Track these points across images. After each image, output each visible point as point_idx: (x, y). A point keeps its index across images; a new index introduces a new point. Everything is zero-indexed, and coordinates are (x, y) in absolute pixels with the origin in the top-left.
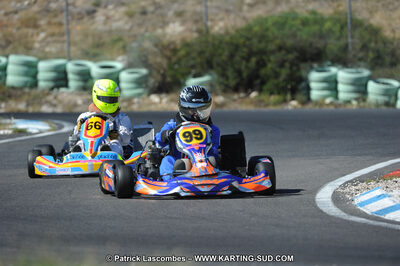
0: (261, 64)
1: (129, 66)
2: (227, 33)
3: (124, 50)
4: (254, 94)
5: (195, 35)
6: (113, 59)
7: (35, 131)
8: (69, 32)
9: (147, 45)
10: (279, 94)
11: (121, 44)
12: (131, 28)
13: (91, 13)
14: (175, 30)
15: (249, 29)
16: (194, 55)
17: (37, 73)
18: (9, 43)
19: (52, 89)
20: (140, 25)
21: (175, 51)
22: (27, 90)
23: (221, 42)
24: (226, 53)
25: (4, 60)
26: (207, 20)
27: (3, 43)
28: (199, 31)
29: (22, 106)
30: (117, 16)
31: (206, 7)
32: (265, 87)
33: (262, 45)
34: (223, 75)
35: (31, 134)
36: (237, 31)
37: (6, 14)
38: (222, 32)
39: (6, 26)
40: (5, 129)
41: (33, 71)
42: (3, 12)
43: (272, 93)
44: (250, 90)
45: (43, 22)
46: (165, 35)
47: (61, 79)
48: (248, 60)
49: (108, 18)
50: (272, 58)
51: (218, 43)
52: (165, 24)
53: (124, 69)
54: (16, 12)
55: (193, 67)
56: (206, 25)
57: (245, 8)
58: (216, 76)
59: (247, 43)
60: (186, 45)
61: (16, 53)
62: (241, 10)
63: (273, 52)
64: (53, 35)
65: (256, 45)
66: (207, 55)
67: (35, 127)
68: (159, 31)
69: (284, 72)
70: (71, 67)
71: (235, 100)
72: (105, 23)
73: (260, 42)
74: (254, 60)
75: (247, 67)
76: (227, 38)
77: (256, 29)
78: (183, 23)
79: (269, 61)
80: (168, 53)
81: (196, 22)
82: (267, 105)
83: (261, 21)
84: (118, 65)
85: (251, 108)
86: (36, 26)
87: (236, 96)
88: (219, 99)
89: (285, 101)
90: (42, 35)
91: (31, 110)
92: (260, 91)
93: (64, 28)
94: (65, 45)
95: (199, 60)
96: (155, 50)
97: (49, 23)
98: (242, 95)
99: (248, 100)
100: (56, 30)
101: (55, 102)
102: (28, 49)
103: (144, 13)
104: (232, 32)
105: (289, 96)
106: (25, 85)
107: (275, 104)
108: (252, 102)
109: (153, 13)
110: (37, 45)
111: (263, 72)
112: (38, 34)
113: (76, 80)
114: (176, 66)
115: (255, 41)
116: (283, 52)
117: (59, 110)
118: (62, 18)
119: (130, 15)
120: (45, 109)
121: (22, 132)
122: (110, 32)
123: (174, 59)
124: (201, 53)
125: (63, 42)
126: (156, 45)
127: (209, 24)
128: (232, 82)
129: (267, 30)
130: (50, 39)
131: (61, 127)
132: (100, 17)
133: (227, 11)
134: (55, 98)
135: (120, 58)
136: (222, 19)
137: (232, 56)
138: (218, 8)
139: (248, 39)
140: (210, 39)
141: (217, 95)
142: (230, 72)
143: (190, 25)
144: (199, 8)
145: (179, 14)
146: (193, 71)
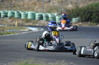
0: (91, 15)
1: (58, 15)
2: (83, 7)
3: (57, 11)
4: (89, 23)
5: (75, 8)
6: (54, 13)
7: (34, 30)
8: (43, 6)
9: (63, 10)
10: (95, 22)
11: (56, 9)
12: (59, 6)
13: (49, 2)
14: (70, 6)
15: (88, 6)
16: (74, 12)
17: (35, 16)
18: (29, 8)
19: (39, 20)
20: (61, 5)
21: (70, 11)
22: (33, 20)
23: (81, 9)
24: (83, 12)
25: (27, 12)
26: (78, 4)
27: (27, 8)
28: (76, 7)
29: (31, 24)
30: (56, 2)
31: (78, 1)
32: (92, 21)
33: (91, 11)
34: (82, 17)
35: (33, 31)
36: (85, 7)
37: (28, 1)
38: (82, 7)
39: (28, 4)
40: (26, 29)
41: (34, 15)
42: (27, 1)
43: (93, 22)
44: (88, 21)
45: (37, 3)
46: (67, 7)
47: (41, 18)
48: (88, 14)
49: (53, 3)
50: (94, 14)
51: (81, 10)
52: (68, 5)
53: (57, 16)
54: (31, 1)
55: (74, 15)
56: (78, 5)
57: (88, 1)
58: (80, 18)
59: (88, 10)
60: (72, 10)
61: (30, 11)
62: (87, 2)
63: (94, 12)
64: (40, 7)
65: (90, 10)
66: (78, 12)
67: (34, 29)
68: (66, 7)
69: (97, 17)
70: (44, 15)
71: (84, 24)
72: (53, 4)
73: (91, 10)
74: (89, 14)
75: (87, 16)
76: (83, 9)
77: (90, 7)
78: (72, 5)
79: (93, 14)
80: (68, 12)
81: (75, 4)
82: (92, 25)
83: (91, 5)
84: (55, 14)
85: (88, 26)
86: (36, 4)
87: (85, 23)
88: (81, 23)
89: (97, 25)
90: (37, 7)
91: (34, 25)
92: (91, 22)
93: (42, 5)
94: (43, 10)
95: (75, 14)
96: (65, 11)
97: (39, 4)
98: (86, 22)
99: (88, 24)
100: (40, 5)
101: (39, 23)
102: (33, 10)
103: (62, 2)
104: (84, 7)
105: (98, 23)
106: (32, 19)
107: (94, 25)
108: (89, 25)
109: (65, 2)
110: (36, 9)
111: (91, 17)
112: (36, 6)
113: (45, 18)
114: (70, 15)
115: (90, 9)
116: (97, 12)
117: (41, 25)
118: (42, 3)
119: (59, 2)
120: (37, 25)
121: (31, 30)
122: (54, 6)
123: (69, 13)
124: (76, 12)
125: (42, 8)
126: (65, 10)
127: (79, 5)
128: (84, 19)
129: (93, 7)
130: (39, 8)
131: (40, 29)
132: (51, 3)
133: (83, 2)
134: (40, 22)
135: (56, 13)
136: (82, 4)
137: (84, 13)
138: (81, 1)
139: (88, 9)
140: (79, 9)
141: (80, 22)
142: (83, 17)
143: (74, 5)
144: (76, 1)
145: (71, 2)
146: (74, 17)
